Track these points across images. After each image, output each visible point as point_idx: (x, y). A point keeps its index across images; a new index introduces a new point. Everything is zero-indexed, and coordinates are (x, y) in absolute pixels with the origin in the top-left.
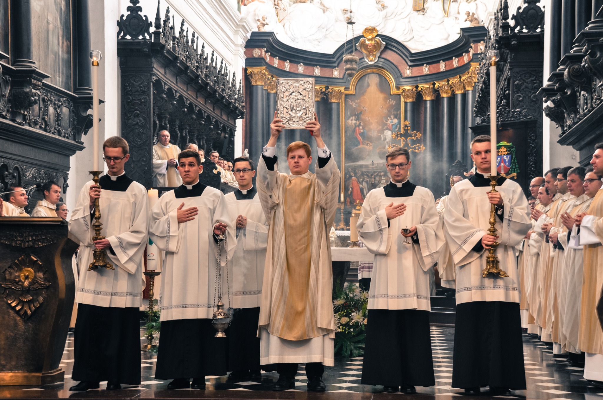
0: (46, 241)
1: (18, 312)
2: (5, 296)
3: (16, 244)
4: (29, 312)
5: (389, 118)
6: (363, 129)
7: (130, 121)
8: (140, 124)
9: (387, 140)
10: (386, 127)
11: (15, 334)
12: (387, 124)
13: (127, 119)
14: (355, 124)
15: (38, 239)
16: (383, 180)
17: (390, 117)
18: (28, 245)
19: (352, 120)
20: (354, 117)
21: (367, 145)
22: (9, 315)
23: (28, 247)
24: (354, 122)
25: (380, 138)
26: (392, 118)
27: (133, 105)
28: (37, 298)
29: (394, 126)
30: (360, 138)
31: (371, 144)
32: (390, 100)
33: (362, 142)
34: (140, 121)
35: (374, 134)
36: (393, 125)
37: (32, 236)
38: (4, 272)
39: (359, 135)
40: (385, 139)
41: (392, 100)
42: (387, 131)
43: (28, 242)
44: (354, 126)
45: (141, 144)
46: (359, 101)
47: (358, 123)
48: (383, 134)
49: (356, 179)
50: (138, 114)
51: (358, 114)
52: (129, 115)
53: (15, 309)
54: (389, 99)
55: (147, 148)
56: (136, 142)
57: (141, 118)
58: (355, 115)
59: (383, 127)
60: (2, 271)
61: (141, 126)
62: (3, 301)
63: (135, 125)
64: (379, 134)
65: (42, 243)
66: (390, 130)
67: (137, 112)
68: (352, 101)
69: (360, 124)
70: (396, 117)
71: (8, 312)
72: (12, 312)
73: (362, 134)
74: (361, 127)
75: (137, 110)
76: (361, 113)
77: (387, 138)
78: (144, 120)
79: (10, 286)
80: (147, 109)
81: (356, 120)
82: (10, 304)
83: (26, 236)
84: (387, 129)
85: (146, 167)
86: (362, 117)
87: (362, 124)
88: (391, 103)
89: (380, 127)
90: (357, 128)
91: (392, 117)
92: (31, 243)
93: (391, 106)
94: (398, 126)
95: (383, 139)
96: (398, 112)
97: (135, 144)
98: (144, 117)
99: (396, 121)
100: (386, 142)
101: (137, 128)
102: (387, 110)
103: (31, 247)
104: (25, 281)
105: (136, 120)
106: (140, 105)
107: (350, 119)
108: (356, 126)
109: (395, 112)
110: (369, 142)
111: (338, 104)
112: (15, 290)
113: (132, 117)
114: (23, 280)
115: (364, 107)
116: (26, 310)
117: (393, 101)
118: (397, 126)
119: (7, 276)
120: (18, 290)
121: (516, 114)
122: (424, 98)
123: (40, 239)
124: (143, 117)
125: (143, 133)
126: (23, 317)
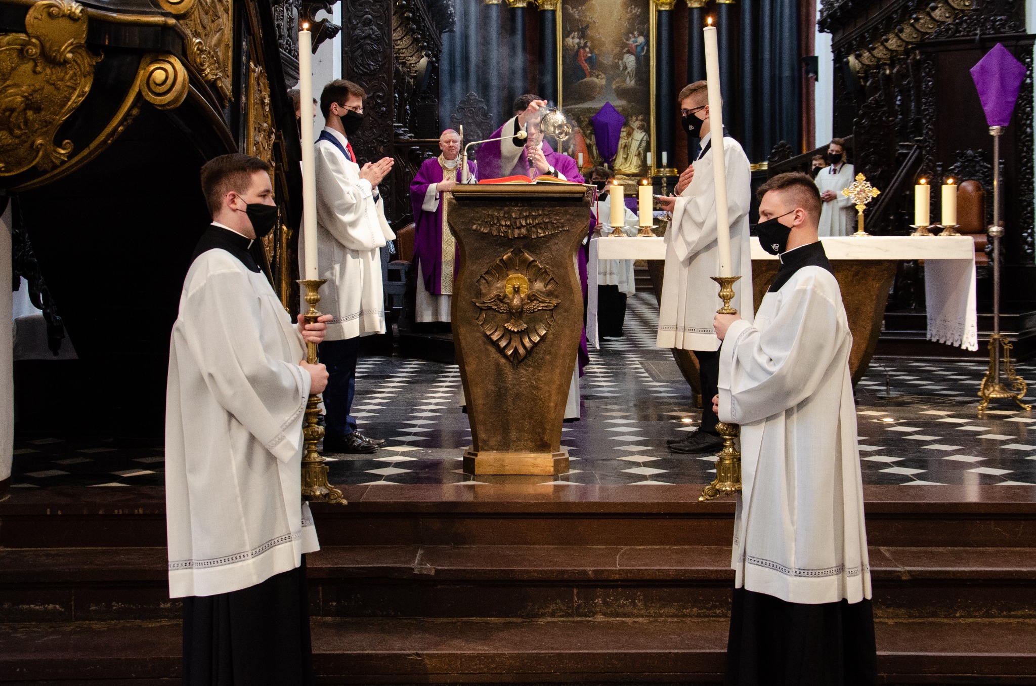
0: (549, 227)
1: (502, 351)
2: (481, 323)
3: (499, 231)
4: (521, 351)
5: (631, 35)
6: (591, 52)
7: (358, 32)
8: (373, 36)
9: (629, 70)
10: (626, 49)
11: (499, 389)
12: (628, 44)
13: (352, 28)
14: (579, 44)
15: (537, 224)
16: (623, 131)
17: (633, 34)
18: (519, 234)
19: (573, 38)
20: (576, 33)
21: (597, 77)
22: (488, 356)
23: (519, 238)
24: (577, 40)
25: (616, 66)
26: (636, 36)
27: (361, 5)
28: (534, 327)
29: (639, 49)
30: (587, 67)
31: (603, 76)
32: (633, 7)
33: (590, 73)
34: (374, 31)
35: (607, 60)
36: (637, 46)
37: (526, 218)
38: (478, 281)
39: (584, 62)
40: (625, 68)
41: (635, 7)
42: (628, 55)
43: (519, 228)
44: (576, 46)
45: (375, 70)
46: (583, 7)
47: (582, 42)
48: (622, 60)
49: (581, 131)
50: (371, 20)
51: (582, 28)
52: (355, 23)
53: (499, 346)
54: (631, 6)
55: (385, 76)
56: (367, 66)
57: (374, 27)
58: (578, 30)
59: (621, 50)
60: (476, 280)
61: (374, 40)
62: (479, 331)
63: (365, 38)
64: (617, 61)
65: (544, 230)
66: (632, 54)
67: (367, 18)
68: (573, 8)
69: (585, 44)
70: (641, 34)
71: (487, 350)
72: (492, 350)
73: (589, 60)
74: (587, 50)
75: (367, 13)
76: (587, 27)
77: (628, 66)
78: (379, 29)
79: (489, 305)
80: (384, 12)
81: (580, 38)
82: (488, 337)
83: (516, 218)
84: (628, 52)
85: (384, 106)
86: (589, 32)
87: (589, 44)
88: (634, 12)
89: (618, 49)
90: (582, 51)
91: (636, 33)
92: (524, 231)
93: (636, 17)
94: (645, 48)
95: (621, 68)
96: (645, 27)
97: (365, 70)
98: (379, 24)
99: (641, 40)
100: (626, 72)
101: (368, 44)
102: (629, 23)
103: (525, 237)
104: (513, 297)
105: (368, 30)
106: (372, 5)
107: (571, 36)
108: (579, 48)
109: (641, 27)
110: (600, 73)
111: (554, 12)
112: (498, 311)
113: (359, 25)
114: (510, 296)
115: (592, 18)
116: (516, 347)
117: (636, 9)
118: (643, 48)
119: (482, 287)
120: (503, 312)
121: (999, 24)
122: (689, 5)
123: (541, 223)
124: (378, 26)
125: (379, 51)
126: (512, 359)
